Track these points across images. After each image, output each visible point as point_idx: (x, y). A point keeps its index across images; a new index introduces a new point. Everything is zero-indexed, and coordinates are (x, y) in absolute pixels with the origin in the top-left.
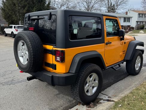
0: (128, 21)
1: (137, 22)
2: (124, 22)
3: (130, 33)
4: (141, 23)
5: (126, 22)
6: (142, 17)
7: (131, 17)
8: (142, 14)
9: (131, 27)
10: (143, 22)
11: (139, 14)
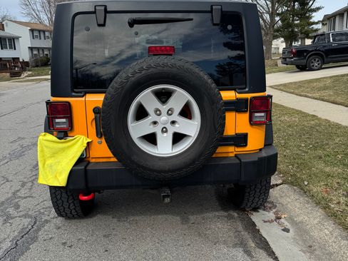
0: (11, 48)
1: (31, 49)
2: (2, 49)
3: (27, 76)
4: (41, 52)
5: (7, 48)
6: (40, 39)
7: (18, 38)
8: (39, 31)
9: (21, 60)
10: (43, 49)
11: (32, 31)
